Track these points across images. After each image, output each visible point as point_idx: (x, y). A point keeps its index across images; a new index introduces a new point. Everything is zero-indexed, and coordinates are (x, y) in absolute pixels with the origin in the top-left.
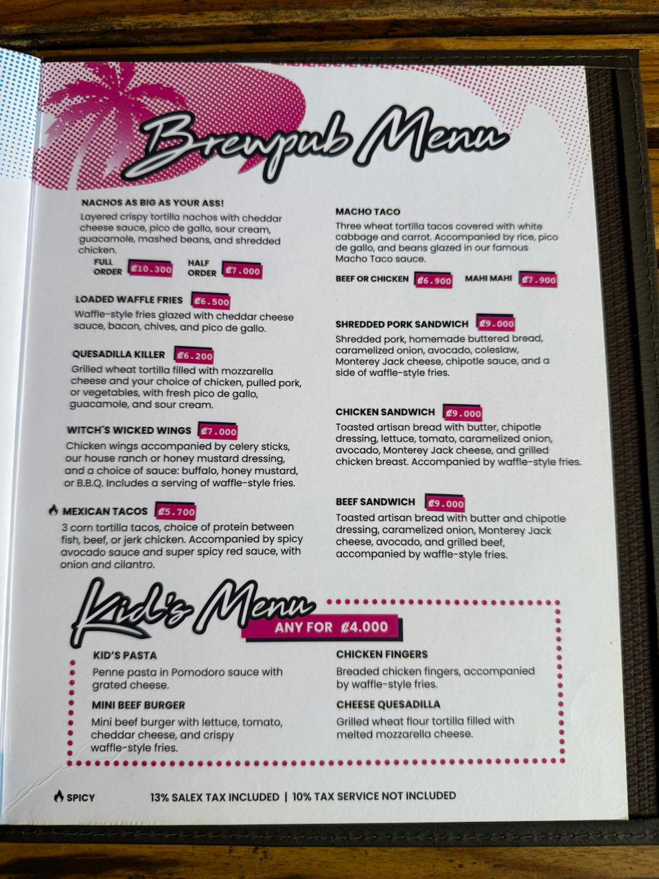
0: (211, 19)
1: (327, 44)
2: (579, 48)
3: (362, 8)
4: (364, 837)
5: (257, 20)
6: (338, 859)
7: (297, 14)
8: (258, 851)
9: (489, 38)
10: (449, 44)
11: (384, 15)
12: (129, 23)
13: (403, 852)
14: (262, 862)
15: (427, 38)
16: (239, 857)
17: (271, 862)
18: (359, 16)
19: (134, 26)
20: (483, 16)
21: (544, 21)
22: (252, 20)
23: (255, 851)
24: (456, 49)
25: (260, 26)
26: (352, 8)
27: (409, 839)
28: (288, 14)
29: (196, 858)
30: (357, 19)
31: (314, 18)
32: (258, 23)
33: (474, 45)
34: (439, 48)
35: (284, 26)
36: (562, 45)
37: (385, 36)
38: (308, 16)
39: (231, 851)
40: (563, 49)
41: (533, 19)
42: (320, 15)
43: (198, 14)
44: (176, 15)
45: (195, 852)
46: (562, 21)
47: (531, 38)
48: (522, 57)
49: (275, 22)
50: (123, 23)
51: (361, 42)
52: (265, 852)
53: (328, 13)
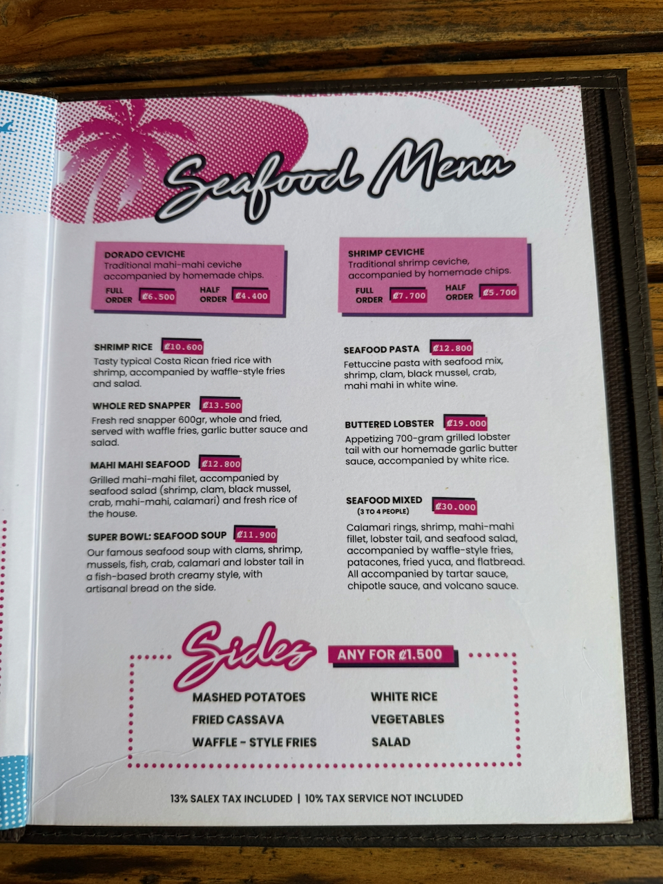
0: (211, 53)
1: (323, 73)
2: (569, 69)
3: (356, 37)
4: (368, 838)
5: (255, 52)
6: (344, 858)
7: (293, 45)
8: (267, 851)
9: (480, 62)
10: (441, 69)
11: (378, 43)
12: (133, 58)
13: (406, 852)
14: (271, 862)
15: (419, 65)
16: (249, 857)
17: (280, 862)
18: (354, 45)
19: (138, 62)
20: (474, 41)
21: (534, 43)
22: (250, 52)
23: (264, 851)
24: (448, 74)
25: (258, 57)
26: (346, 38)
27: (411, 839)
28: (285, 46)
29: (208, 858)
30: (352, 47)
31: (310, 48)
32: (256, 55)
33: (465, 70)
34: (431, 74)
35: (281, 56)
36: (551, 67)
37: (380, 63)
38: (304, 47)
39: (241, 851)
40: (552, 70)
41: (523, 42)
42: (316, 45)
43: (199, 48)
44: (177, 50)
45: (206, 852)
46: (552, 43)
47: (521, 60)
48: (512, 80)
49: (272, 53)
50: (127, 59)
51: (356, 70)
52: (274, 852)
53: (324, 43)
